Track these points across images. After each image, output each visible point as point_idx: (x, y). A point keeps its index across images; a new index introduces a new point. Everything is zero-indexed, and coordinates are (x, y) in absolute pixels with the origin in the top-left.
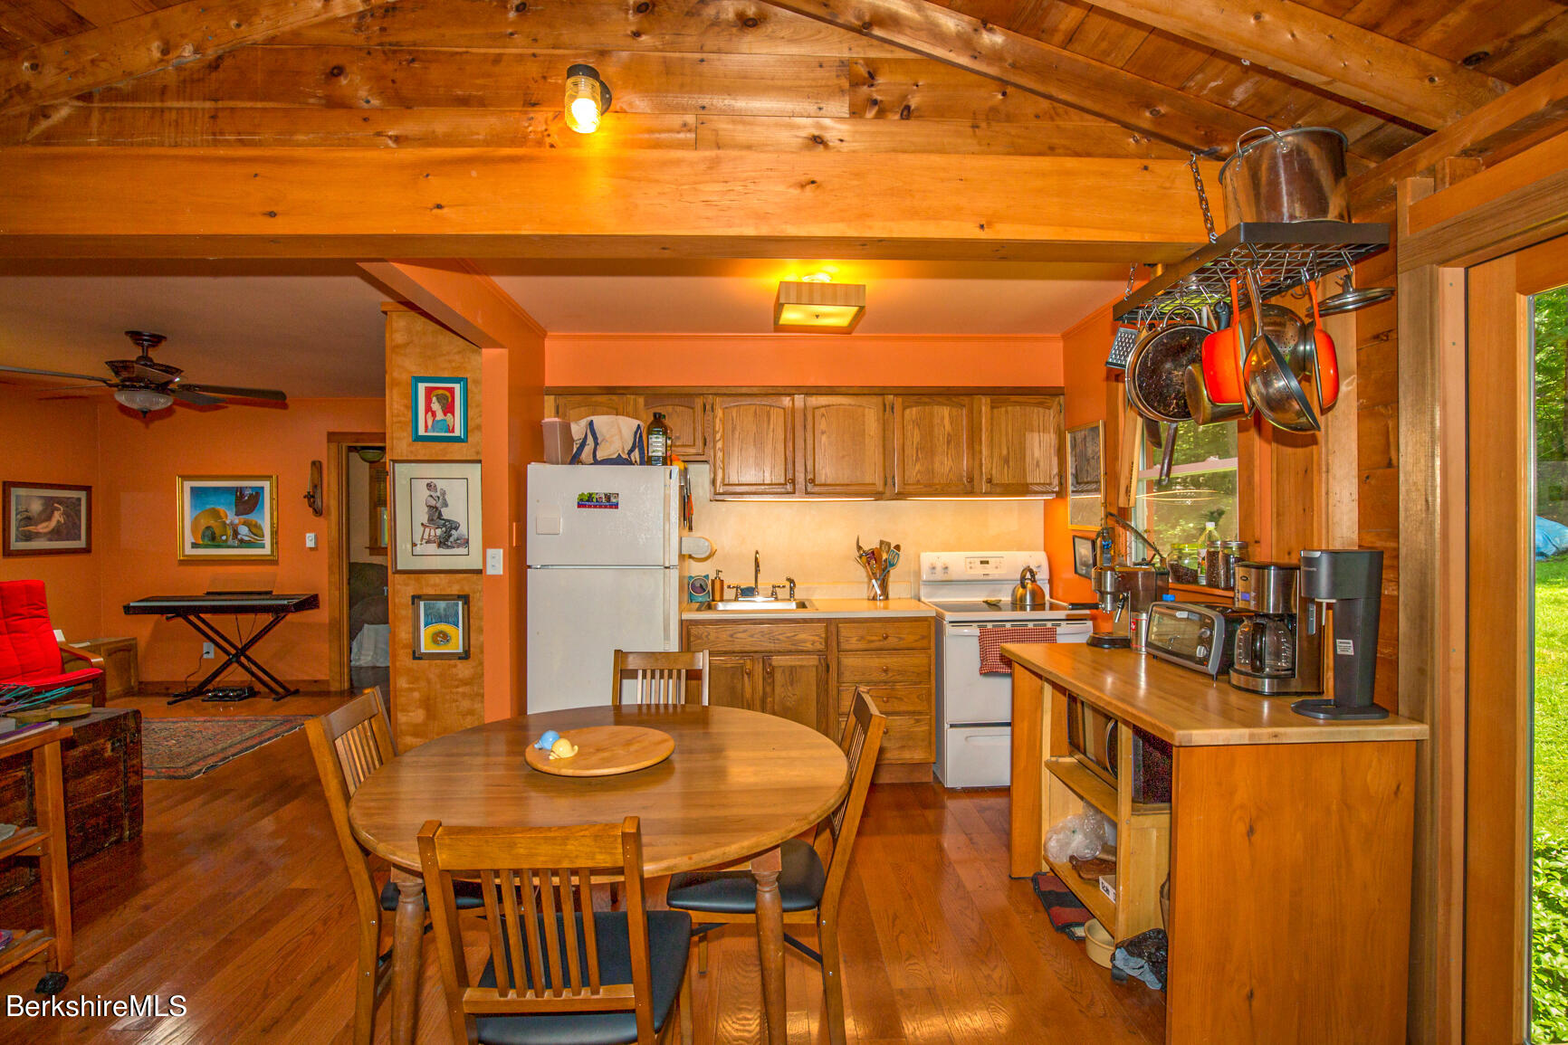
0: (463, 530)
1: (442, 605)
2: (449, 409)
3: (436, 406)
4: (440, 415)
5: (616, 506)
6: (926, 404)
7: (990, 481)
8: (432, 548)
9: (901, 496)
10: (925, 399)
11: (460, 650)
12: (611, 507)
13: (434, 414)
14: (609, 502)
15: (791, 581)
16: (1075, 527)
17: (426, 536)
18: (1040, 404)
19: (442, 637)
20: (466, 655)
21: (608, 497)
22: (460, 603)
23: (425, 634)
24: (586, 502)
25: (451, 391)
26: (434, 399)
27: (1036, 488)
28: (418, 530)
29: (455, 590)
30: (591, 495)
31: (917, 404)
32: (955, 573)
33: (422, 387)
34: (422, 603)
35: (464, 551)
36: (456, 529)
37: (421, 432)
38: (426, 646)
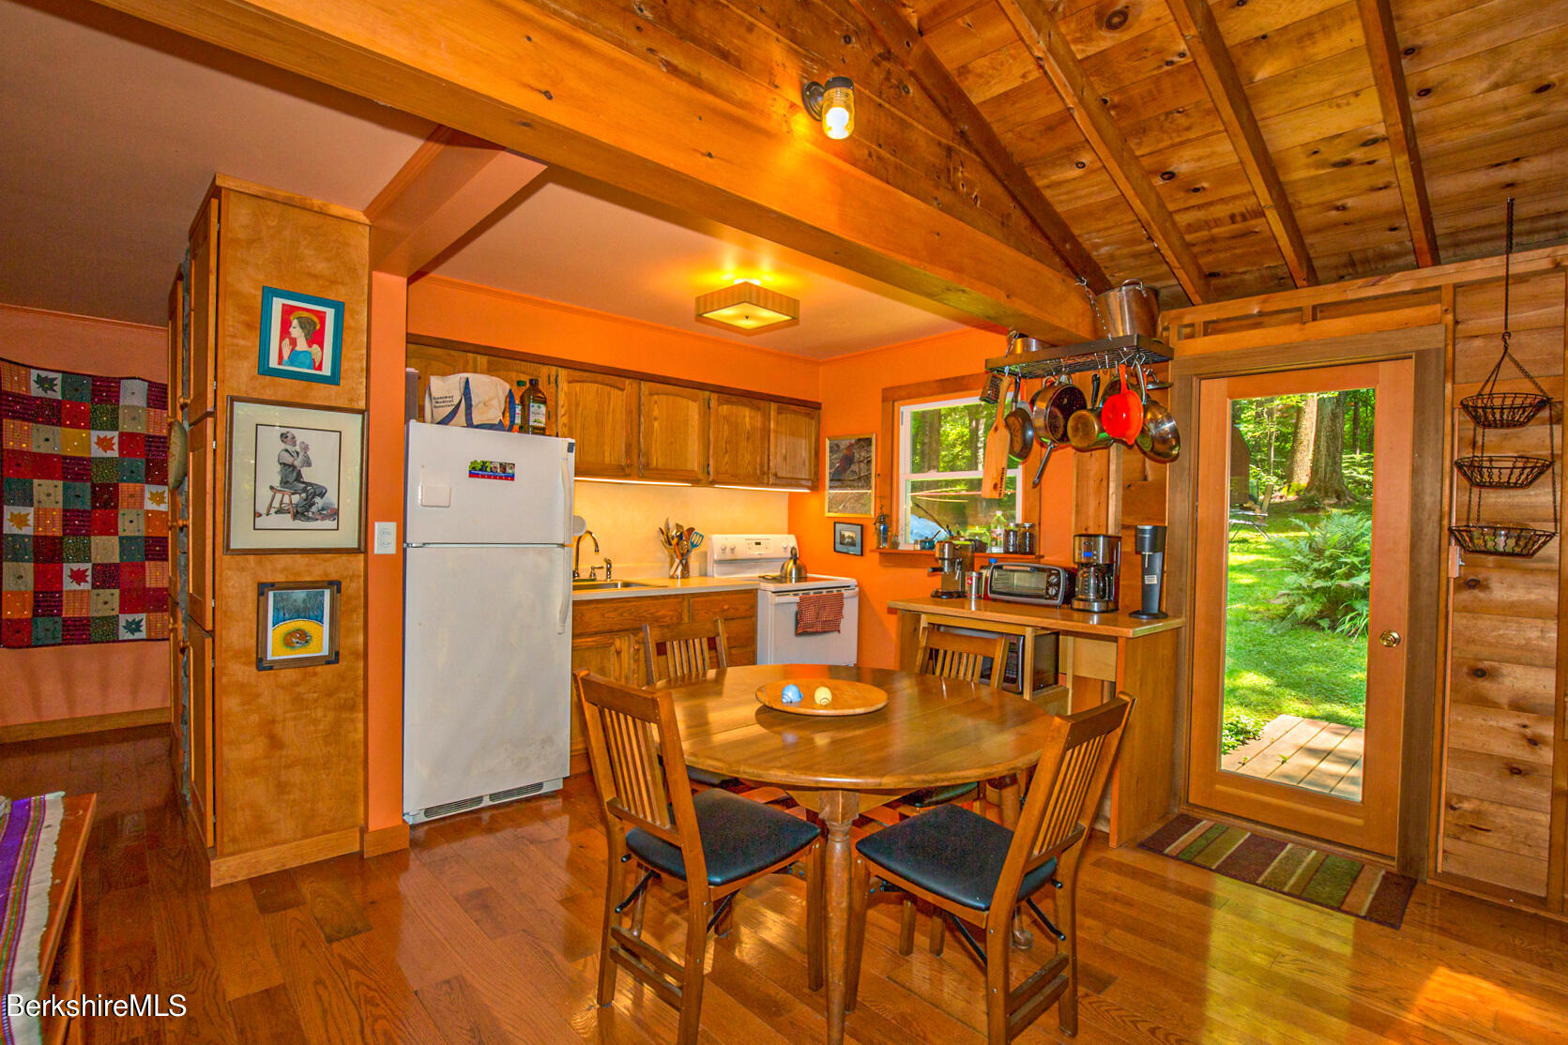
0: (331, 497)
1: (300, 595)
2: (316, 338)
3: (296, 331)
4: (302, 345)
5: (512, 478)
6: (733, 403)
7: (776, 475)
8: (287, 520)
9: (712, 483)
10: (734, 399)
11: (325, 652)
12: (506, 478)
13: (294, 342)
14: (504, 473)
15: (608, 562)
16: (831, 515)
17: (276, 504)
18: (807, 415)
19: (304, 637)
20: (334, 658)
21: (503, 466)
22: (327, 593)
23: (274, 635)
24: (480, 471)
25: (322, 317)
26: (295, 323)
27: (803, 482)
28: (264, 494)
29: (316, 574)
30: (484, 463)
31: (728, 402)
32: (740, 554)
33: (278, 304)
34: (271, 594)
35: (332, 524)
36: (322, 495)
37: (273, 363)
38: (275, 651)
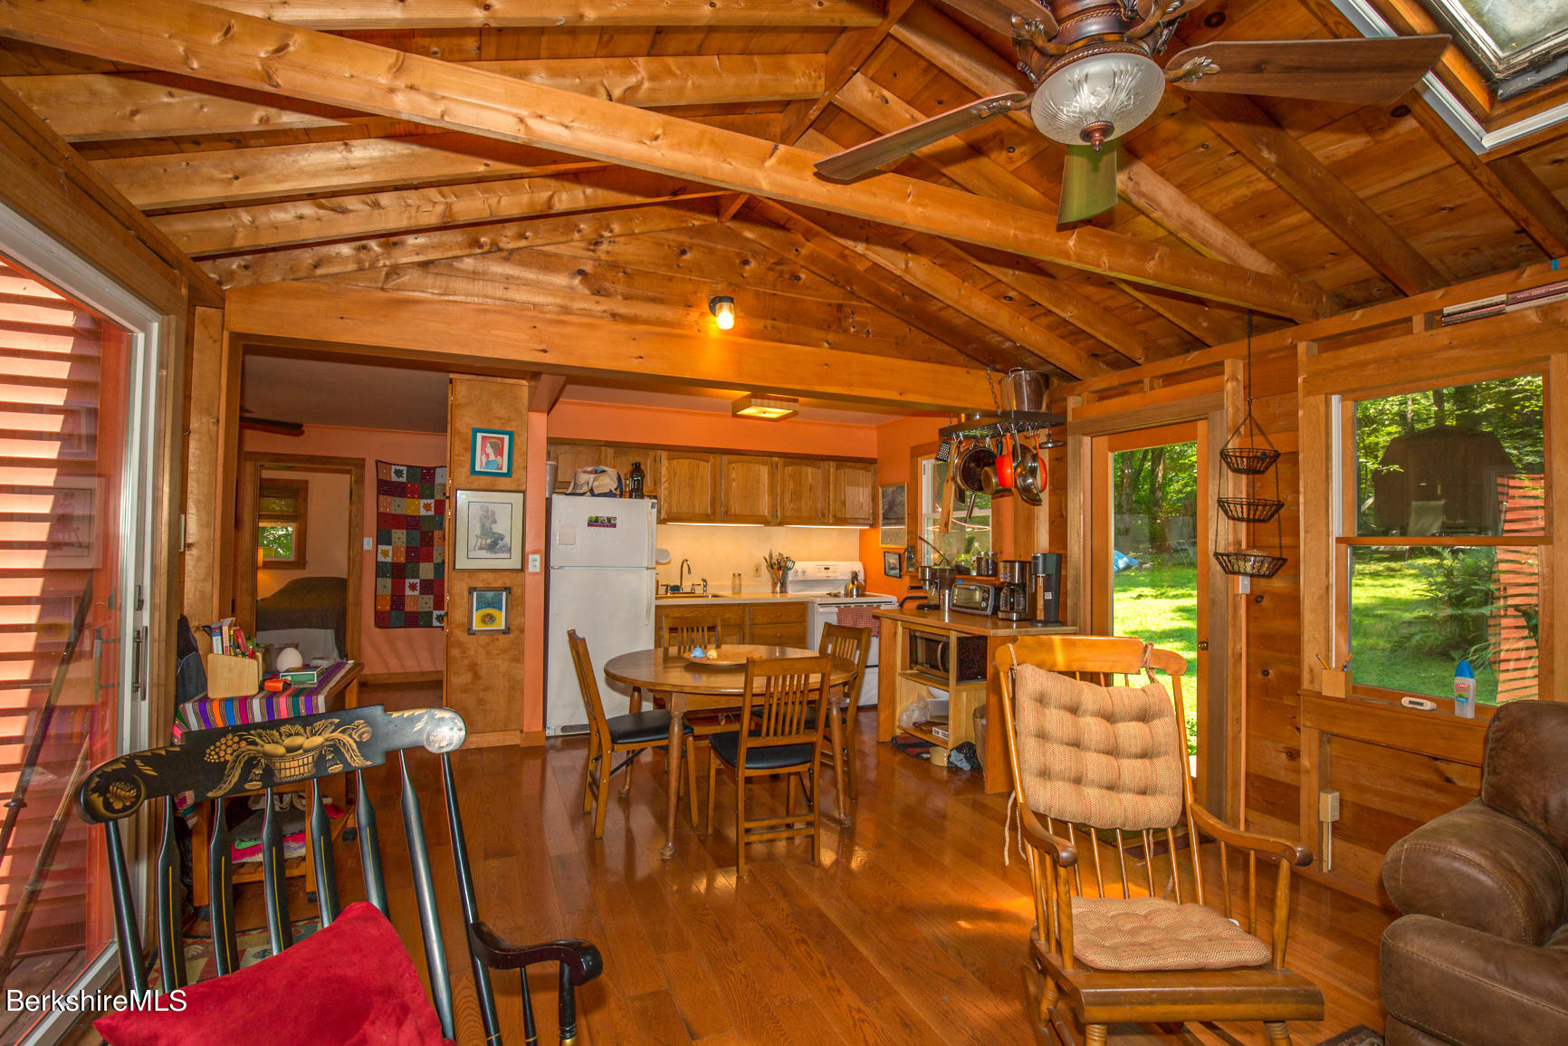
0: (507, 540)
1: (490, 594)
2: (499, 452)
3: (489, 450)
4: (492, 457)
5: (614, 526)
6: (797, 464)
7: (835, 516)
9: (781, 524)
10: (797, 461)
11: (503, 627)
12: (611, 526)
13: (488, 456)
14: (610, 523)
15: (704, 581)
16: (884, 546)
17: (479, 544)
18: (863, 469)
19: (491, 618)
20: (507, 631)
21: (609, 520)
22: (504, 593)
23: (476, 616)
24: (594, 522)
25: (502, 440)
26: (488, 445)
27: (860, 521)
28: (473, 540)
29: (499, 584)
30: (597, 517)
31: (792, 464)
32: (810, 576)
34: (475, 594)
35: (507, 555)
36: (502, 539)
37: (477, 469)
38: (477, 625)
